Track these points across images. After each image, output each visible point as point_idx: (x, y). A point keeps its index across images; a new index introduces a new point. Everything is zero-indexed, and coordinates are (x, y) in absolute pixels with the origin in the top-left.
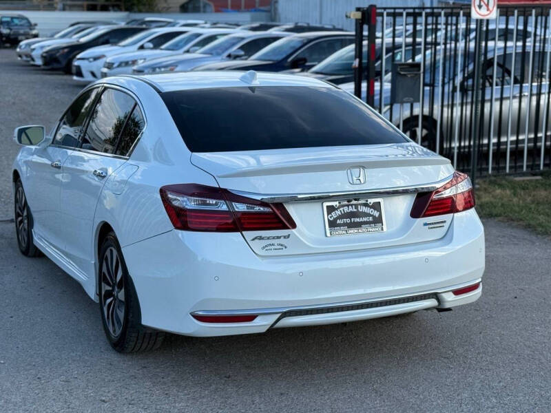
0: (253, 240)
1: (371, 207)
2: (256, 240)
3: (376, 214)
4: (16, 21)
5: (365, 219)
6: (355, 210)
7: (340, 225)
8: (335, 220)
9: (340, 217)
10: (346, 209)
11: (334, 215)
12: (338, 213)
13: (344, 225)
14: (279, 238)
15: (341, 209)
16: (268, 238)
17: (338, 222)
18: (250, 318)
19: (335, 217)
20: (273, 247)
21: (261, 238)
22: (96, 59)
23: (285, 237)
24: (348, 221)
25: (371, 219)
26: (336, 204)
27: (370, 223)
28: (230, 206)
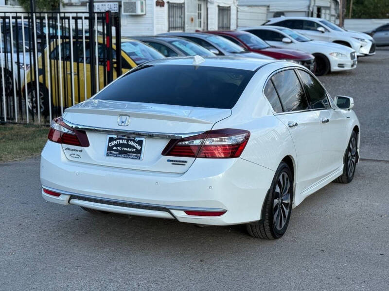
0: (66, 149)
1: (137, 143)
2: (67, 150)
3: (139, 148)
5: (131, 150)
6: (126, 143)
7: (115, 150)
8: (113, 146)
9: (116, 145)
10: (121, 141)
11: (113, 143)
12: (115, 142)
13: (117, 150)
14: (77, 151)
15: (118, 141)
16: (72, 150)
17: (114, 148)
18: (58, 195)
19: (113, 145)
20: (74, 156)
21: (69, 149)
23: (80, 151)
24: (120, 148)
25: (135, 150)
26: (115, 137)
27: (133, 152)
28: (60, 128)
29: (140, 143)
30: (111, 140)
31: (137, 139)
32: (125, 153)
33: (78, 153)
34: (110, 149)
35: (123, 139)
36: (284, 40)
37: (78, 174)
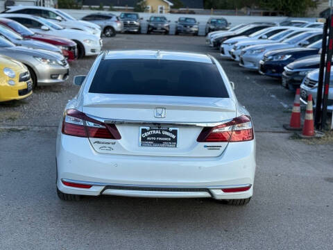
1: (170, 132)
2: (96, 143)
3: (173, 136)
4: (220, 22)
5: (166, 139)
6: (160, 133)
7: (149, 141)
8: (146, 137)
9: (150, 136)
10: (154, 132)
11: (146, 134)
12: (149, 133)
13: (151, 141)
14: (109, 143)
15: (151, 132)
16: (103, 143)
17: (148, 138)
18: (88, 186)
20: (105, 148)
21: (98, 142)
22: (232, 44)
23: (112, 144)
24: (154, 138)
25: (170, 139)
26: (148, 128)
27: (168, 141)
28: (85, 123)
29: (175, 132)
30: (144, 131)
31: (171, 129)
32: (161, 142)
33: (110, 145)
34: (144, 139)
35: (156, 130)
36: (43, 27)
37: (116, 165)
